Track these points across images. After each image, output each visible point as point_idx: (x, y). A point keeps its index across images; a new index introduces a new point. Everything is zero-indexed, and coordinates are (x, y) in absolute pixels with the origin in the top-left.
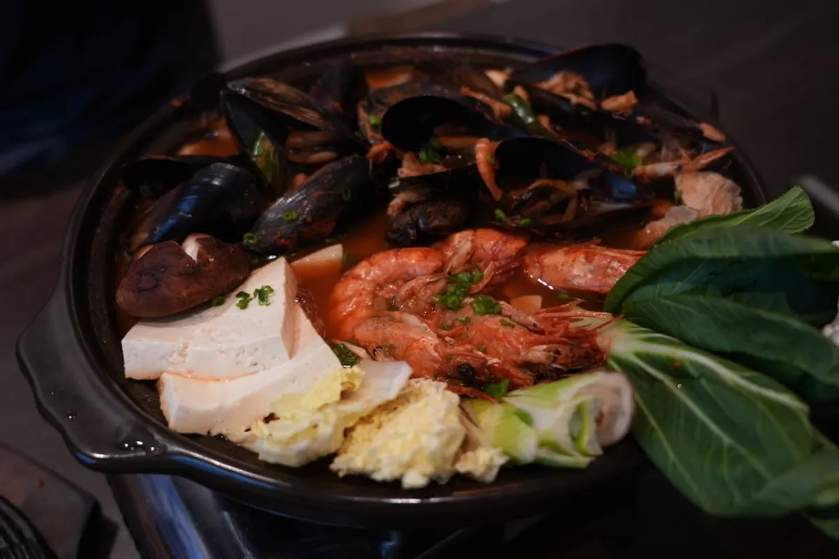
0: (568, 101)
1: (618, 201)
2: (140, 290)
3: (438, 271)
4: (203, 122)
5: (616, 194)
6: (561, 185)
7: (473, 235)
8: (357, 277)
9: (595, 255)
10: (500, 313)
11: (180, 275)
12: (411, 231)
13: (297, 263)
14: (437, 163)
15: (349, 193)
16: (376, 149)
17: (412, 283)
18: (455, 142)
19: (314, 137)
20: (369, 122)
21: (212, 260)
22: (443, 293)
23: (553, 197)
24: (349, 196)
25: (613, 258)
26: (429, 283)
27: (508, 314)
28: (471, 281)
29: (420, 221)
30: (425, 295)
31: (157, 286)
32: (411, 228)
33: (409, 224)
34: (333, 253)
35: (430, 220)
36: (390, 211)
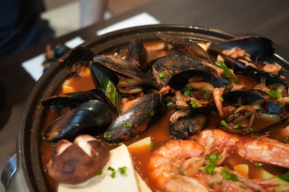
0: (244, 64)
1: (272, 113)
2: (64, 173)
3: (202, 154)
4: (74, 69)
5: (270, 110)
6: (248, 108)
7: (213, 133)
8: (161, 156)
9: (273, 146)
10: (237, 180)
11: (85, 164)
12: (186, 133)
13: (130, 146)
14: (192, 97)
15: (153, 112)
16: (163, 89)
17: (189, 161)
18: (197, 85)
19: (132, 82)
20: (159, 76)
21: (97, 154)
22: (204, 165)
23: (246, 114)
24: (153, 113)
25: (283, 149)
26: (197, 161)
27: (242, 180)
28: (217, 159)
29: (190, 127)
30: (196, 166)
31: (73, 171)
32: (186, 132)
33: (184, 129)
34: (147, 141)
35: (194, 127)
36: (171, 119)
